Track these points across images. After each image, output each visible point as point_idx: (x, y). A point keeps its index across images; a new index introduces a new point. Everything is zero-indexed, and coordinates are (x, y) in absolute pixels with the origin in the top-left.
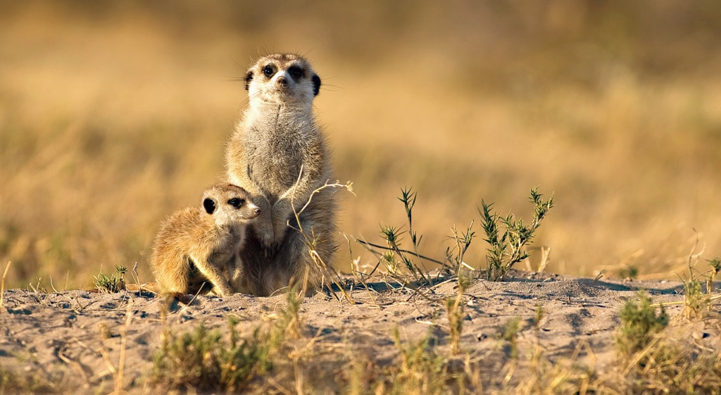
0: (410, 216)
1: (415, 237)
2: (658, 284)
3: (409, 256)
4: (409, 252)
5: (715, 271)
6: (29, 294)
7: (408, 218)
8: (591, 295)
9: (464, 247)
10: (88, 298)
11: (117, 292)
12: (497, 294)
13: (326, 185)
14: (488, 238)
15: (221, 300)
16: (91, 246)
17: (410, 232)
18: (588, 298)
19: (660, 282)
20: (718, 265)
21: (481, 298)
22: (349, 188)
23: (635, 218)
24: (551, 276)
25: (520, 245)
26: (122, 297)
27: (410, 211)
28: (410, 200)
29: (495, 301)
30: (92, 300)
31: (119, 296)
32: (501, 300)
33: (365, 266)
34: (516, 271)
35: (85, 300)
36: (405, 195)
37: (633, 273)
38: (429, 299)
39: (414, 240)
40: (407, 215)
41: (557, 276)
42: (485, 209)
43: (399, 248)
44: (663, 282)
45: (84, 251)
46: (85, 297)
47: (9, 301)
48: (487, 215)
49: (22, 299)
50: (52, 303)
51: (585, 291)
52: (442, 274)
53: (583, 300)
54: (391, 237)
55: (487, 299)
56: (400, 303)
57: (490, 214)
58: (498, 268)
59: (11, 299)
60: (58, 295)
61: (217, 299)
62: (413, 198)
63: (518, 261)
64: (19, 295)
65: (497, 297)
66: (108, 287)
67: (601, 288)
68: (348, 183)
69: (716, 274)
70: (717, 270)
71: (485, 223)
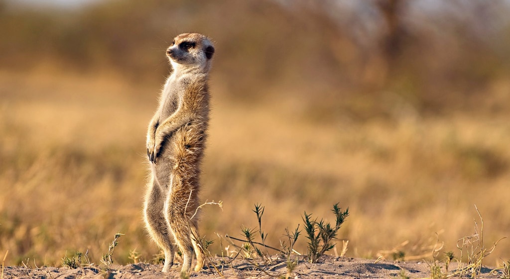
0: (260, 221)
1: (263, 235)
2: (416, 264)
3: (259, 247)
4: (259, 244)
5: (449, 260)
6: (21, 269)
7: (258, 223)
8: (373, 272)
9: (294, 241)
10: (58, 272)
11: (76, 268)
12: (313, 272)
13: (206, 203)
14: (308, 236)
15: (140, 274)
16: (66, 232)
17: (260, 232)
18: (371, 274)
19: (417, 263)
20: (451, 256)
21: (303, 274)
22: (220, 205)
23: (411, 211)
24: (349, 259)
25: (328, 240)
26: (79, 272)
27: (260, 219)
28: (260, 212)
29: (312, 277)
30: (60, 274)
31: (77, 271)
32: (316, 275)
33: (232, 252)
34: (327, 256)
35: (56, 273)
36: (257, 208)
37: (402, 255)
38: (270, 276)
39: (263, 237)
40: (258, 221)
41: (352, 259)
42: (307, 217)
43: (252, 241)
44: (419, 263)
45: (61, 235)
46: (56, 272)
47: (8, 274)
48: (307, 221)
49: (16, 273)
50: (35, 275)
51: (369, 270)
52: (280, 258)
53: (367, 276)
54: (248, 235)
55: (306, 275)
56: (253, 277)
57: (310, 220)
58: (315, 254)
59: (9, 273)
60: (39, 270)
61: (138, 274)
62: (262, 210)
63: (327, 250)
64: (15, 270)
65: (313, 273)
66: (70, 265)
67: (379, 268)
68: (220, 202)
69: (450, 261)
70: (451, 259)
71: (307, 226)
